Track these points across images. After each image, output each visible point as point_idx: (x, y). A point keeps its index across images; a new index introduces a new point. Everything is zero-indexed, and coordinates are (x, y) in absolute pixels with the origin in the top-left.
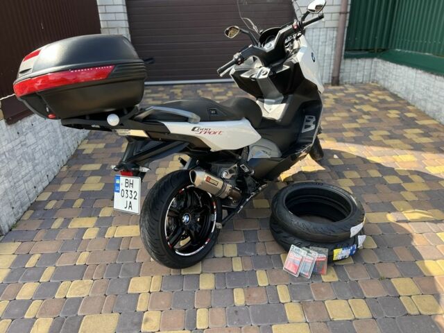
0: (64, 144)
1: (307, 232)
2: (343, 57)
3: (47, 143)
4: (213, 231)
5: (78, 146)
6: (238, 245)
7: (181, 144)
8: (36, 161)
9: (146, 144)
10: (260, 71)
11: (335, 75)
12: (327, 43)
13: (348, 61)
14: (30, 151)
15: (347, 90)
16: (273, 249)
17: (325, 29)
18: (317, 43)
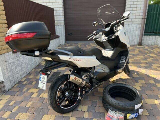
0: (34, 61)
1: (116, 105)
2: (143, 35)
3: (28, 60)
4: (78, 100)
5: (40, 62)
6: (88, 106)
7: (65, 64)
8: (23, 67)
9: (51, 63)
10: (104, 38)
11: (140, 42)
12: (137, 30)
13: (146, 37)
14: (20, 63)
15: (144, 47)
16: (102, 110)
17: (136, 24)
18: (133, 30)
